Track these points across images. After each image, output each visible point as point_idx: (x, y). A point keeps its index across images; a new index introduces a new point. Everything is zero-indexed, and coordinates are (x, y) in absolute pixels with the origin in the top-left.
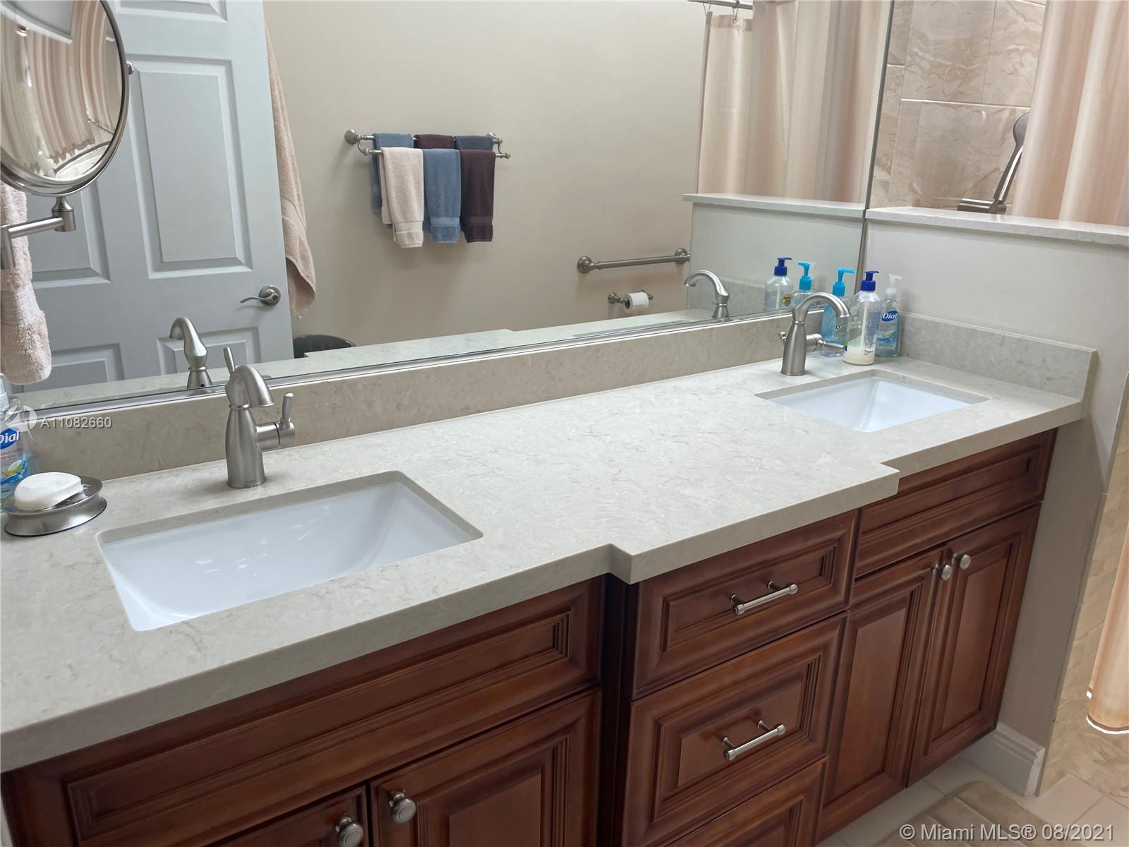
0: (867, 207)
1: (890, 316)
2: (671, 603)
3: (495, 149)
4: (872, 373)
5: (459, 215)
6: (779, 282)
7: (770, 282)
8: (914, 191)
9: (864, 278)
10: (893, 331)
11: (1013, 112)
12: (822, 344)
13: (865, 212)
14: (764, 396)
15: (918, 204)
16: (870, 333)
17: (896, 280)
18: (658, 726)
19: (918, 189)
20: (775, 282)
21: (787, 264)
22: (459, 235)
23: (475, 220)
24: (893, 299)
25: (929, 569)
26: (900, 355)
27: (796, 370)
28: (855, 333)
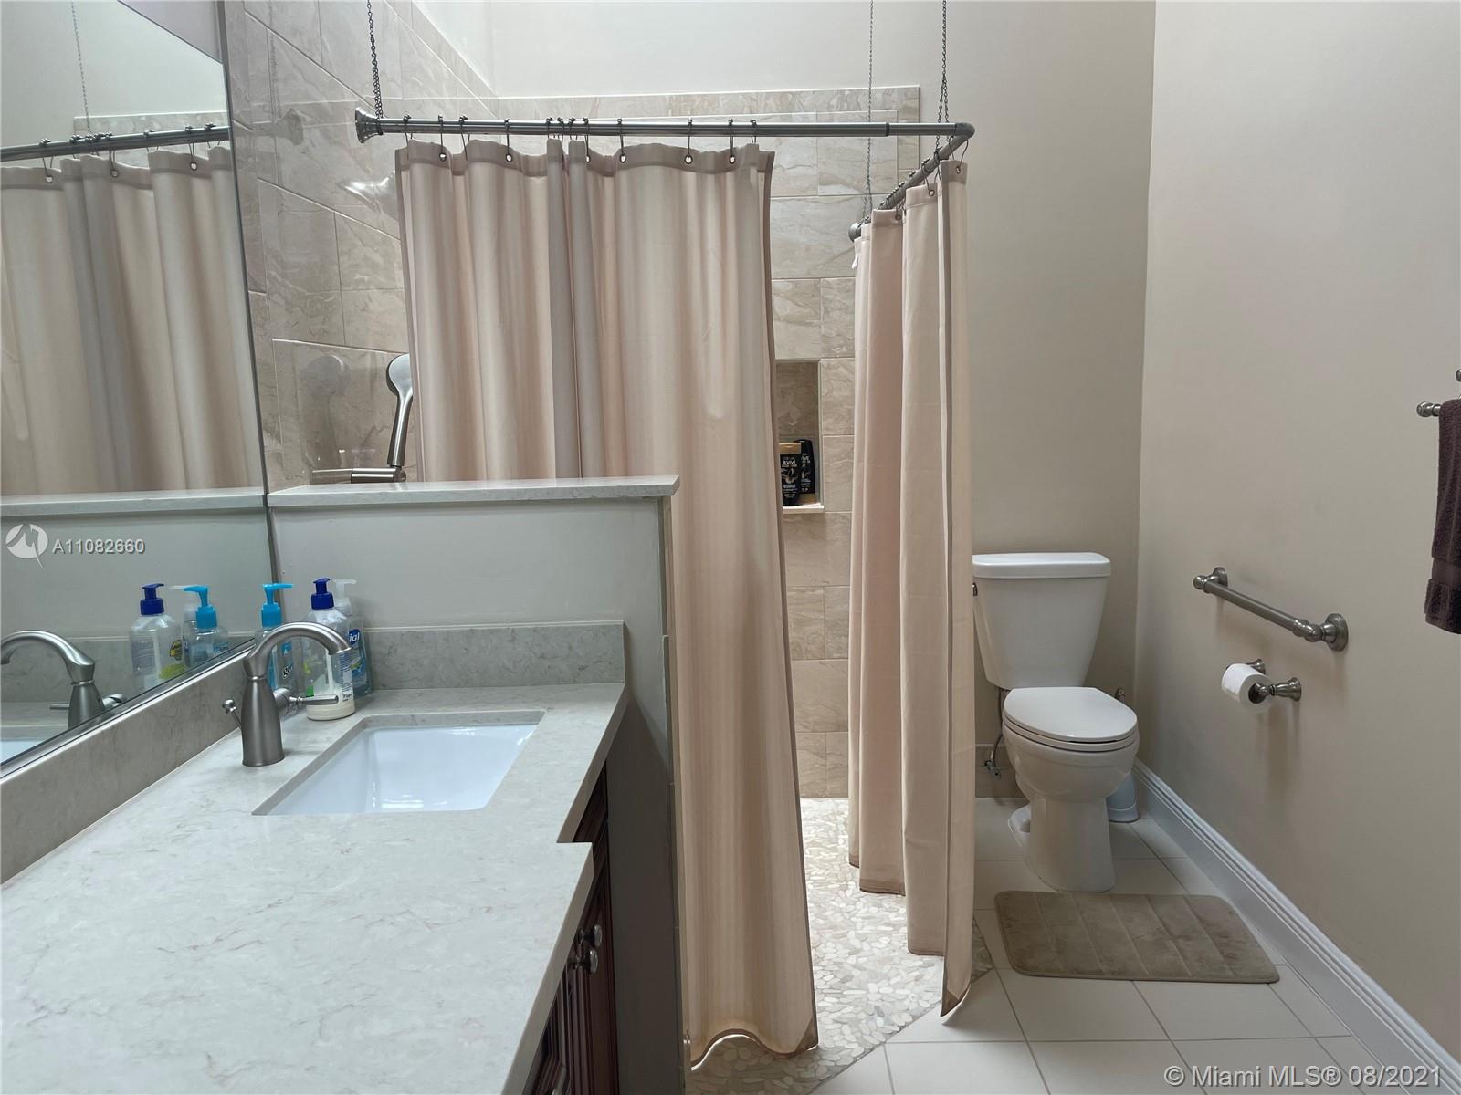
0: (267, 491)
1: (352, 638)
4: (363, 725)
6: (153, 624)
10: (360, 658)
12: (297, 702)
13: (265, 497)
14: (262, 811)
20: (145, 627)
24: (350, 613)
27: (270, 756)
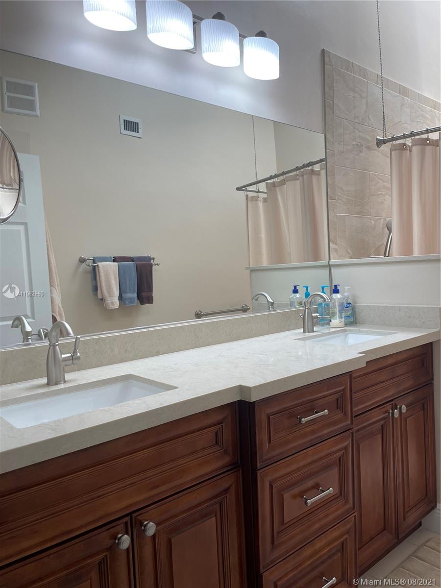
0: (330, 260)
1: (348, 305)
2: (271, 417)
3: (152, 261)
4: (344, 331)
5: (136, 292)
6: (296, 296)
7: (291, 297)
8: (349, 253)
9: (334, 288)
10: (351, 312)
11: (385, 220)
12: (320, 318)
13: (329, 262)
15: (351, 258)
16: (341, 312)
17: (348, 288)
18: (271, 487)
19: (350, 252)
20: (293, 297)
21: (298, 288)
22: (136, 301)
23: (144, 294)
24: (348, 298)
25: (388, 414)
26: (356, 323)
27: (310, 330)
28: (334, 314)
